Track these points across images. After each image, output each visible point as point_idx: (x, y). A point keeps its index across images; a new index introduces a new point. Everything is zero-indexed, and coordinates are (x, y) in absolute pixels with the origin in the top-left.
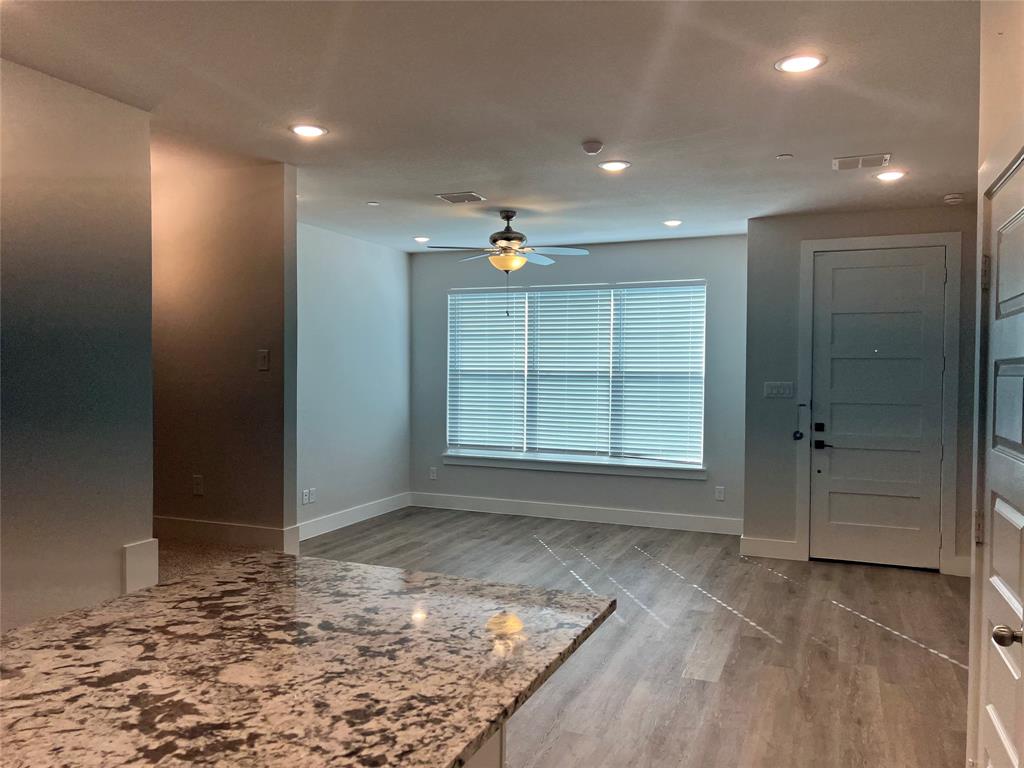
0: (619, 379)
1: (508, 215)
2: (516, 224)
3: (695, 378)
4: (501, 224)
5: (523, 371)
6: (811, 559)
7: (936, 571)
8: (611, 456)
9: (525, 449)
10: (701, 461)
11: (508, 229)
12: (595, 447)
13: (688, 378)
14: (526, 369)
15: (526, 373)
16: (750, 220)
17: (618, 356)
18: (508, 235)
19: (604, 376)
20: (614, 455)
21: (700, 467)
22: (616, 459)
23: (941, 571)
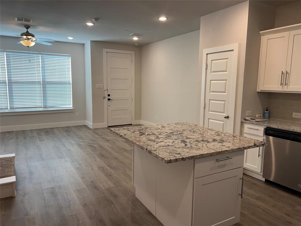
0: (45, 84)
1: (28, 27)
2: (30, 31)
3: (69, 83)
4: (25, 30)
5: (6, 81)
6: (108, 127)
7: (131, 124)
8: (43, 108)
9: (9, 108)
10: (72, 106)
11: (27, 32)
12: (37, 105)
13: (66, 83)
14: (7, 80)
15: (7, 82)
16: (91, 41)
17: (44, 76)
18: (27, 34)
19: (39, 83)
20: (44, 108)
21: (72, 108)
22: (45, 109)
23: (132, 124)
